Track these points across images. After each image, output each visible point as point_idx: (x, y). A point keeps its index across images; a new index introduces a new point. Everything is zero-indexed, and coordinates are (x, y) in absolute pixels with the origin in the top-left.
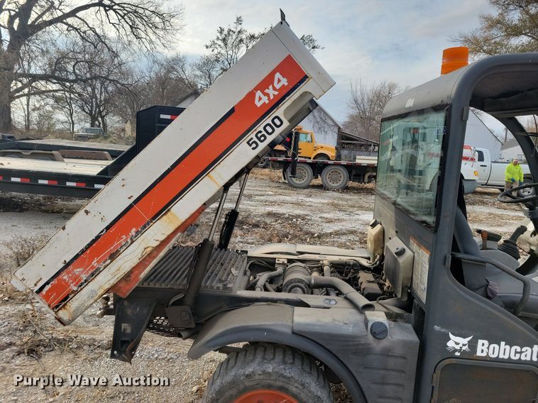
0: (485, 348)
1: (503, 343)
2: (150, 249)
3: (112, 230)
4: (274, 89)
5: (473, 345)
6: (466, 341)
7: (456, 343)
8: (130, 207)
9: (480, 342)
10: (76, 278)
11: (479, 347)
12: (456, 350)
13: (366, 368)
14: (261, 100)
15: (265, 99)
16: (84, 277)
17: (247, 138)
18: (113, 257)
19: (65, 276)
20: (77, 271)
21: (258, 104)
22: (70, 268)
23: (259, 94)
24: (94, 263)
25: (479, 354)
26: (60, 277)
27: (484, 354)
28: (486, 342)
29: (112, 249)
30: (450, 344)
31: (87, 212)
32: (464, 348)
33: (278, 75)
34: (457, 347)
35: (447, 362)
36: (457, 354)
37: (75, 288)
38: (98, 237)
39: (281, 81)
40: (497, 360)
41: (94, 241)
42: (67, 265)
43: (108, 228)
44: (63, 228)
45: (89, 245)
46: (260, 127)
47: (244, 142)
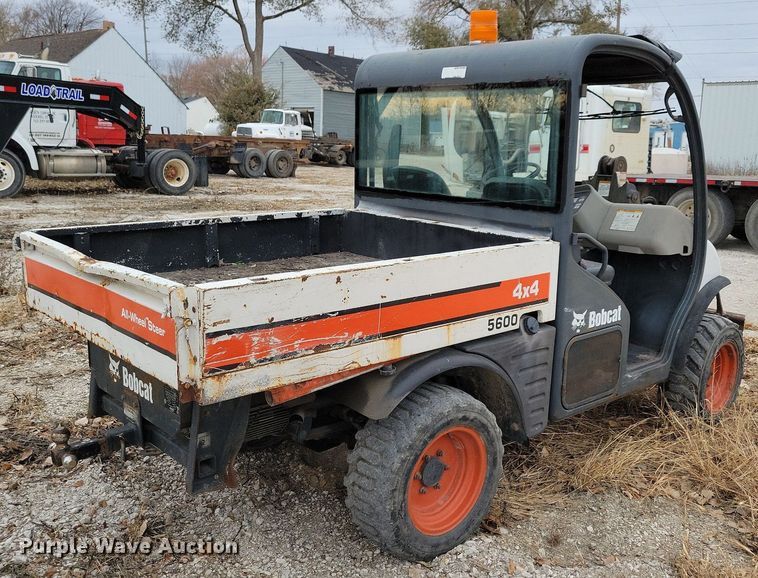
0: (593, 319)
1: (603, 310)
2: (356, 366)
3: (343, 318)
4: (529, 291)
5: (587, 319)
6: (582, 316)
7: (578, 320)
8: (375, 307)
9: (591, 314)
10: (264, 349)
11: (591, 320)
12: (578, 328)
13: (521, 370)
14: (517, 293)
15: (519, 295)
16: (274, 353)
17: (490, 316)
18: (319, 349)
19: (256, 337)
20: (274, 340)
21: (515, 294)
22: (271, 331)
23: (520, 286)
24: (297, 344)
25: (591, 326)
26: (252, 334)
27: (594, 325)
28: (594, 313)
29: (326, 340)
30: (574, 323)
31: (339, 280)
32: (582, 323)
33: (536, 283)
34: (579, 324)
35: (572, 341)
36: (578, 331)
37: (253, 360)
38: (325, 316)
39: (535, 289)
40: (601, 328)
41: (318, 317)
42: (272, 325)
43: (342, 313)
44: (304, 279)
45: (310, 319)
46: (503, 314)
47: (487, 318)
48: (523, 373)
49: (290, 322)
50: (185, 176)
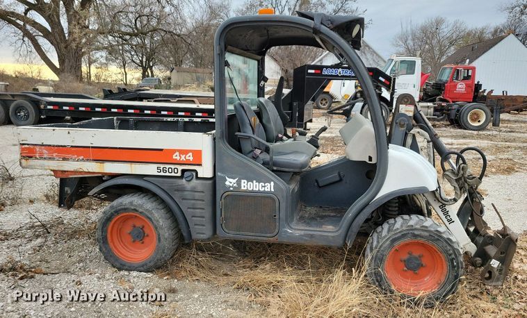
0: (245, 185)
1: (255, 181)
2: (81, 170)
3: (73, 149)
4: (185, 157)
5: (239, 183)
6: (235, 181)
7: (230, 182)
8: (89, 147)
9: (243, 181)
10: (41, 153)
11: (242, 185)
12: (230, 187)
13: (183, 199)
14: (176, 157)
15: (178, 158)
16: (45, 156)
17: (159, 165)
18: (64, 159)
19: (38, 149)
20: (45, 151)
21: (174, 157)
22: (43, 147)
23: (177, 153)
24: (54, 155)
25: (243, 188)
26: (36, 147)
27: (246, 188)
28: (245, 181)
29: (67, 156)
30: (227, 183)
31: (69, 133)
32: (235, 185)
33: (190, 154)
34: (231, 185)
35: (227, 194)
36: (231, 189)
37: (38, 157)
38: (65, 146)
39: (190, 157)
40: (253, 191)
41: (62, 146)
42: (43, 145)
43: (72, 147)
44: (54, 130)
45: (59, 146)
46: (168, 166)
47: (156, 166)
48: (184, 201)
49: (50, 145)
50: (483, 119)
